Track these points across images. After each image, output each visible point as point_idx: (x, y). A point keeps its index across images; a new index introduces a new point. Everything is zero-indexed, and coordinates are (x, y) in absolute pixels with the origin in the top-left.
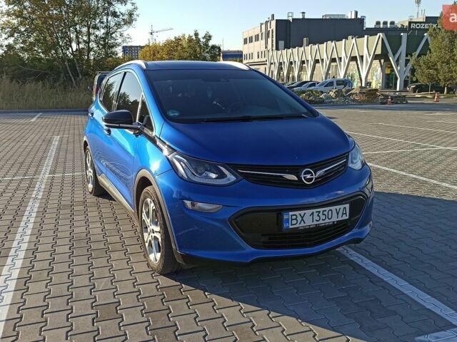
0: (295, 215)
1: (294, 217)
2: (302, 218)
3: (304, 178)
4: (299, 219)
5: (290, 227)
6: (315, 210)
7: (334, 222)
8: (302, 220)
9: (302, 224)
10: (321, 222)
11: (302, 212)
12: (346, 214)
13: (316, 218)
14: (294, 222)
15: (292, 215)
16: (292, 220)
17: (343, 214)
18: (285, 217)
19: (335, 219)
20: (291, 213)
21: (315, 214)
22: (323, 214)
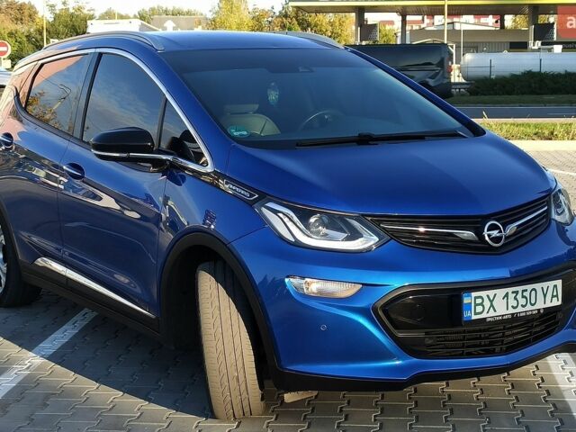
0: (481, 297)
1: (479, 301)
2: (491, 301)
3: (489, 236)
4: (487, 304)
5: (474, 317)
6: (510, 290)
7: (539, 310)
8: (492, 305)
9: (492, 313)
10: (520, 309)
11: (491, 293)
12: (557, 296)
13: (512, 302)
14: (479, 309)
15: (476, 298)
16: (476, 305)
17: (553, 296)
18: (466, 300)
19: (540, 305)
20: (474, 294)
21: (511, 296)
22: (523, 297)
